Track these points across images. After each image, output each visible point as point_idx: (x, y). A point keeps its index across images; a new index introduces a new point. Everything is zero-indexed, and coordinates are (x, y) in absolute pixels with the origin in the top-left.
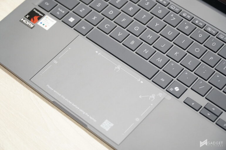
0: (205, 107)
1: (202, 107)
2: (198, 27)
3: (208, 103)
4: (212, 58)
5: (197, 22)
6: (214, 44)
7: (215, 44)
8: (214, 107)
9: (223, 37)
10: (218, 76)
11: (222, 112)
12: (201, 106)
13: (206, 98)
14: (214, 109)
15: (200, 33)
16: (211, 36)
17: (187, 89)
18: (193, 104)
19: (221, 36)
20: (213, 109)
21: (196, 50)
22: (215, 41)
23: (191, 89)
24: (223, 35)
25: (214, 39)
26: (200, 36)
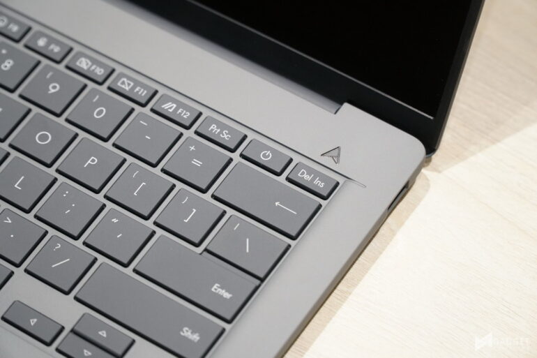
0: (73, 331)
1: (63, 328)
2: (45, 62)
3: (84, 315)
4: (92, 161)
5: (41, 43)
6: (100, 113)
7: (102, 110)
8: (105, 327)
9: (129, 84)
10: (115, 220)
11: (133, 342)
12: (59, 328)
13: (76, 299)
14: (103, 334)
15: (52, 80)
16: (91, 85)
17: (12, 273)
18: (33, 322)
19: (123, 83)
20: (100, 333)
21: (40, 138)
22: (103, 101)
23: (26, 271)
24: (129, 78)
25: (101, 94)
26: (53, 88)
